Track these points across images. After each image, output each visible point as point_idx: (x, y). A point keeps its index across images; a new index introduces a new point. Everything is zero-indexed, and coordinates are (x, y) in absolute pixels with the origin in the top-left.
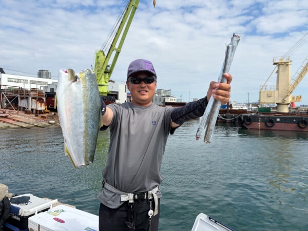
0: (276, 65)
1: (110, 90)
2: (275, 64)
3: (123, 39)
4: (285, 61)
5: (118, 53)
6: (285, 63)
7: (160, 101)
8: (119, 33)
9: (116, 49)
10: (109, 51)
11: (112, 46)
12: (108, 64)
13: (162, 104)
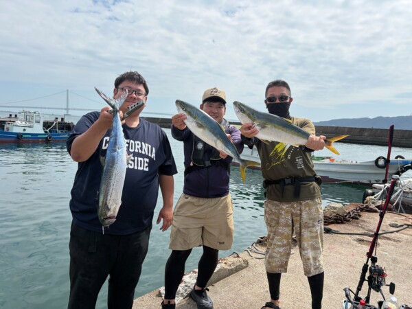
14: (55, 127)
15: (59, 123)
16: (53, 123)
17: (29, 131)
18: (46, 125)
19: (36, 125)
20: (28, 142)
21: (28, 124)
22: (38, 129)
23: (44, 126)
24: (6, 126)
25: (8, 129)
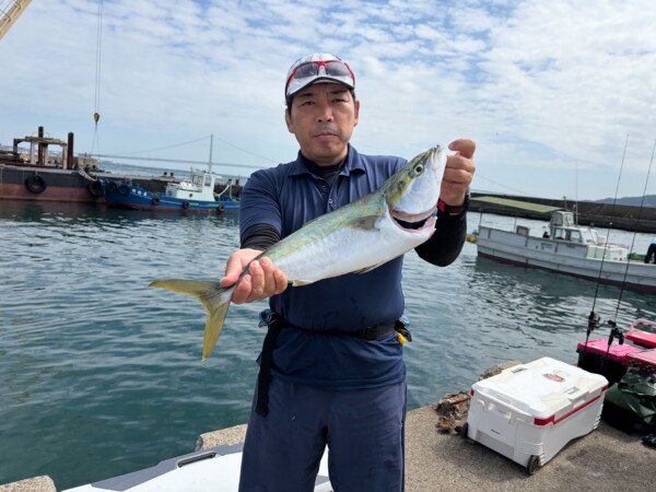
14: (228, 191)
15: (233, 187)
16: (225, 187)
17: (196, 197)
18: (218, 189)
19: (205, 189)
20: (195, 212)
21: (195, 188)
22: (208, 195)
23: (215, 191)
24: (169, 188)
25: (170, 193)
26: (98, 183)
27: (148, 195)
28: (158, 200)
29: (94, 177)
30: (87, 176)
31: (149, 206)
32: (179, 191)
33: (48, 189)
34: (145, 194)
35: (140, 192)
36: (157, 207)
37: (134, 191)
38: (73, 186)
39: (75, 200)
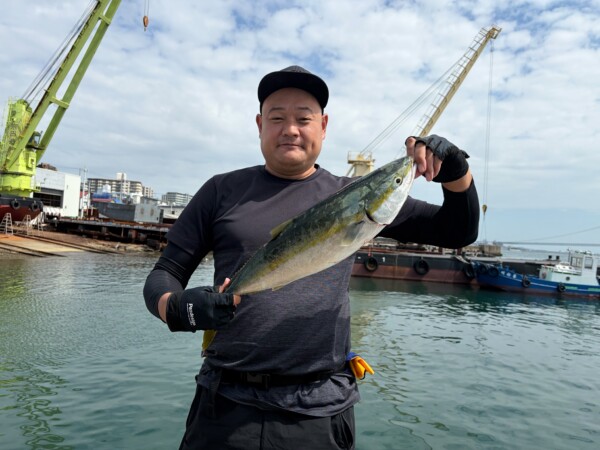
0: (351, 165)
1: (39, 185)
2: (350, 162)
3: (75, 83)
4: (365, 158)
5: (62, 110)
6: (365, 162)
7: (152, 214)
8: (65, 70)
9: (57, 102)
10: (40, 104)
11: (47, 93)
12: (38, 130)
13: (157, 222)
17: (575, 280)
19: (585, 272)
20: (572, 297)
21: (573, 271)
22: (589, 279)
23: (598, 274)
24: (542, 271)
25: (544, 276)
26: (470, 265)
27: (518, 277)
28: (528, 283)
29: (469, 261)
30: (463, 260)
31: (518, 288)
32: (554, 275)
33: (431, 272)
34: (515, 276)
35: (509, 275)
36: (527, 290)
37: (503, 273)
38: (450, 269)
39: (451, 281)
